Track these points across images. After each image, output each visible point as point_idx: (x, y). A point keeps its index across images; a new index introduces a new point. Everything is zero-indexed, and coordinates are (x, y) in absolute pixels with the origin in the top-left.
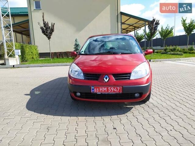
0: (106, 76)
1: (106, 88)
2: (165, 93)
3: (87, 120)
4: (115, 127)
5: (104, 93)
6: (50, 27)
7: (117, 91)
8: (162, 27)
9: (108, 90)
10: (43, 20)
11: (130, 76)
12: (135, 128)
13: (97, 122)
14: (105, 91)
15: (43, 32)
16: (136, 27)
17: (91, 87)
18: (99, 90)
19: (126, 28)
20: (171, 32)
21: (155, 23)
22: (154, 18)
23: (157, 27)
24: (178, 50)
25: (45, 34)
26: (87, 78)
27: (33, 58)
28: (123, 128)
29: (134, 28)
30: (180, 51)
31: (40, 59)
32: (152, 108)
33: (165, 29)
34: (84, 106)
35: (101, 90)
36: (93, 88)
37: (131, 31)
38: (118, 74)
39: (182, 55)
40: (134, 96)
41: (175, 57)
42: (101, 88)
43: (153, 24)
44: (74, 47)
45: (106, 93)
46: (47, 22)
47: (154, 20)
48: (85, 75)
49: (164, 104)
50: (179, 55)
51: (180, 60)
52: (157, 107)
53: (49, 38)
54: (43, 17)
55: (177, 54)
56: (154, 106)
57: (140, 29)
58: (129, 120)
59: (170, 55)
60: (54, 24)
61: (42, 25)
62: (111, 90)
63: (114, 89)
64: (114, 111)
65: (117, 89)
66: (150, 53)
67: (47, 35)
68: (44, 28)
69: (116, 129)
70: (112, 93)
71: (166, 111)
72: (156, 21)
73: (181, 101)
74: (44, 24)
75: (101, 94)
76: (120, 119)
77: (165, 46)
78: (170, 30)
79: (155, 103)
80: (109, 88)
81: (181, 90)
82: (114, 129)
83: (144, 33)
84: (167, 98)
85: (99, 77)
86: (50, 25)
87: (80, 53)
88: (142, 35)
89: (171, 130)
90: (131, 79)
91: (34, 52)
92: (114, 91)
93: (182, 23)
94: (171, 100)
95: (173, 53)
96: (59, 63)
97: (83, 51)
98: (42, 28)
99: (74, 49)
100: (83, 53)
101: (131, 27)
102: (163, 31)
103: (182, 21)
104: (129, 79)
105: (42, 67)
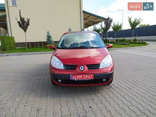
0: (82, 67)
1: (82, 76)
2: (122, 76)
3: (68, 102)
4: (90, 106)
5: (80, 79)
6: (26, 21)
7: (90, 77)
8: (114, 23)
9: (83, 77)
10: (20, 16)
11: (99, 66)
12: (105, 106)
13: (76, 102)
14: (81, 78)
15: (20, 25)
16: (95, 23)
17: (70, 75)
18: (76, 77)
19: (87, 23)
20: (120, 27)
21: (109, 20)
22: (109, 17)
23: (110, 23)
24: (126, 41)
25: (21, 28)
26: (67, 68)
27: (11, 47)
28: (97, 106)
29: (93, 23)
30: (127, 42)
31: (17, 48)
32: (114, 89)
33: (116, 25)
34: (63, 89)
35: (78, 77)
36: (72, 76)
37: (91, 26)
38: (90, 65)
39: (129, 45)
40: (102, 80)
41: (124, 47)
42: (78, 76)
43: (108, 21)
44: (46, 38)
45: (82, 79)
46: (23, 18)
47: (109, 18)
48: (64, 66)
49: (123, 86)
50: (127, 45)
51: (128, 49)
52: (118, 88)
53: (25, 31)
54: (20, 13)
55: (126, 44)
56: (116, 87)
57: (98, 24)
58: (100, 99)
59: (121, 45)
60: (29, 19)
61: (19, 20)
62: (86, 77)
63: (88, 76)
64: (87, 93)
65: (90, 76)
66: (111, 47)
67: (23, 28)
68: (21, 22)
69: (91, 107)
70: (87, 79)
71: (124, 91)
72: (110, 19)
73: (134, 83)
74: (20, 19)
75: (78, 80)
76: (93, 99)
77: (116, 38)
78: (119, 26)
79: (116, 85)
80: (84, 76)
81: (133, 73)
82: (90, 107)
83: (101, 28)
84: (124, 80)
85: (76, 67)
86: (26, 20)
87: (57, 47)
88: (99, 29)
89: (130, 106)
90: (100, 68)
91: (12, 42)
92: (88, 78)
93: (129, 21)
94: (126, 81)
95: (122, 43)
96: (35, 52)
97: (60, 46)
98: (19, 22)
99: (47, 40)
100: (60, 47)
101: (91, 23)
102: (115, 27)
103: (128, 19)
104: (99, 68)
105: (20, 56)
